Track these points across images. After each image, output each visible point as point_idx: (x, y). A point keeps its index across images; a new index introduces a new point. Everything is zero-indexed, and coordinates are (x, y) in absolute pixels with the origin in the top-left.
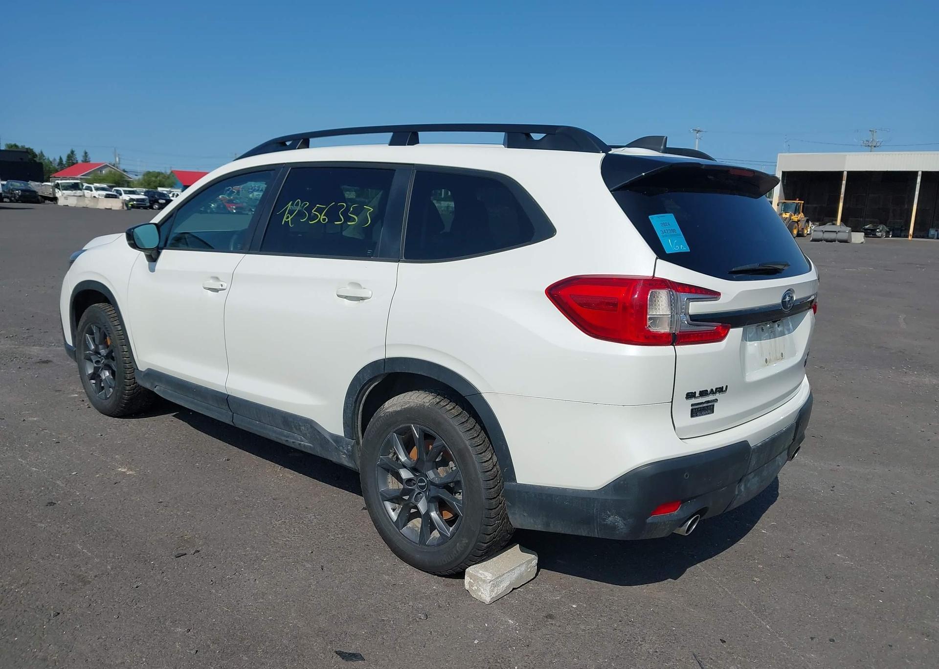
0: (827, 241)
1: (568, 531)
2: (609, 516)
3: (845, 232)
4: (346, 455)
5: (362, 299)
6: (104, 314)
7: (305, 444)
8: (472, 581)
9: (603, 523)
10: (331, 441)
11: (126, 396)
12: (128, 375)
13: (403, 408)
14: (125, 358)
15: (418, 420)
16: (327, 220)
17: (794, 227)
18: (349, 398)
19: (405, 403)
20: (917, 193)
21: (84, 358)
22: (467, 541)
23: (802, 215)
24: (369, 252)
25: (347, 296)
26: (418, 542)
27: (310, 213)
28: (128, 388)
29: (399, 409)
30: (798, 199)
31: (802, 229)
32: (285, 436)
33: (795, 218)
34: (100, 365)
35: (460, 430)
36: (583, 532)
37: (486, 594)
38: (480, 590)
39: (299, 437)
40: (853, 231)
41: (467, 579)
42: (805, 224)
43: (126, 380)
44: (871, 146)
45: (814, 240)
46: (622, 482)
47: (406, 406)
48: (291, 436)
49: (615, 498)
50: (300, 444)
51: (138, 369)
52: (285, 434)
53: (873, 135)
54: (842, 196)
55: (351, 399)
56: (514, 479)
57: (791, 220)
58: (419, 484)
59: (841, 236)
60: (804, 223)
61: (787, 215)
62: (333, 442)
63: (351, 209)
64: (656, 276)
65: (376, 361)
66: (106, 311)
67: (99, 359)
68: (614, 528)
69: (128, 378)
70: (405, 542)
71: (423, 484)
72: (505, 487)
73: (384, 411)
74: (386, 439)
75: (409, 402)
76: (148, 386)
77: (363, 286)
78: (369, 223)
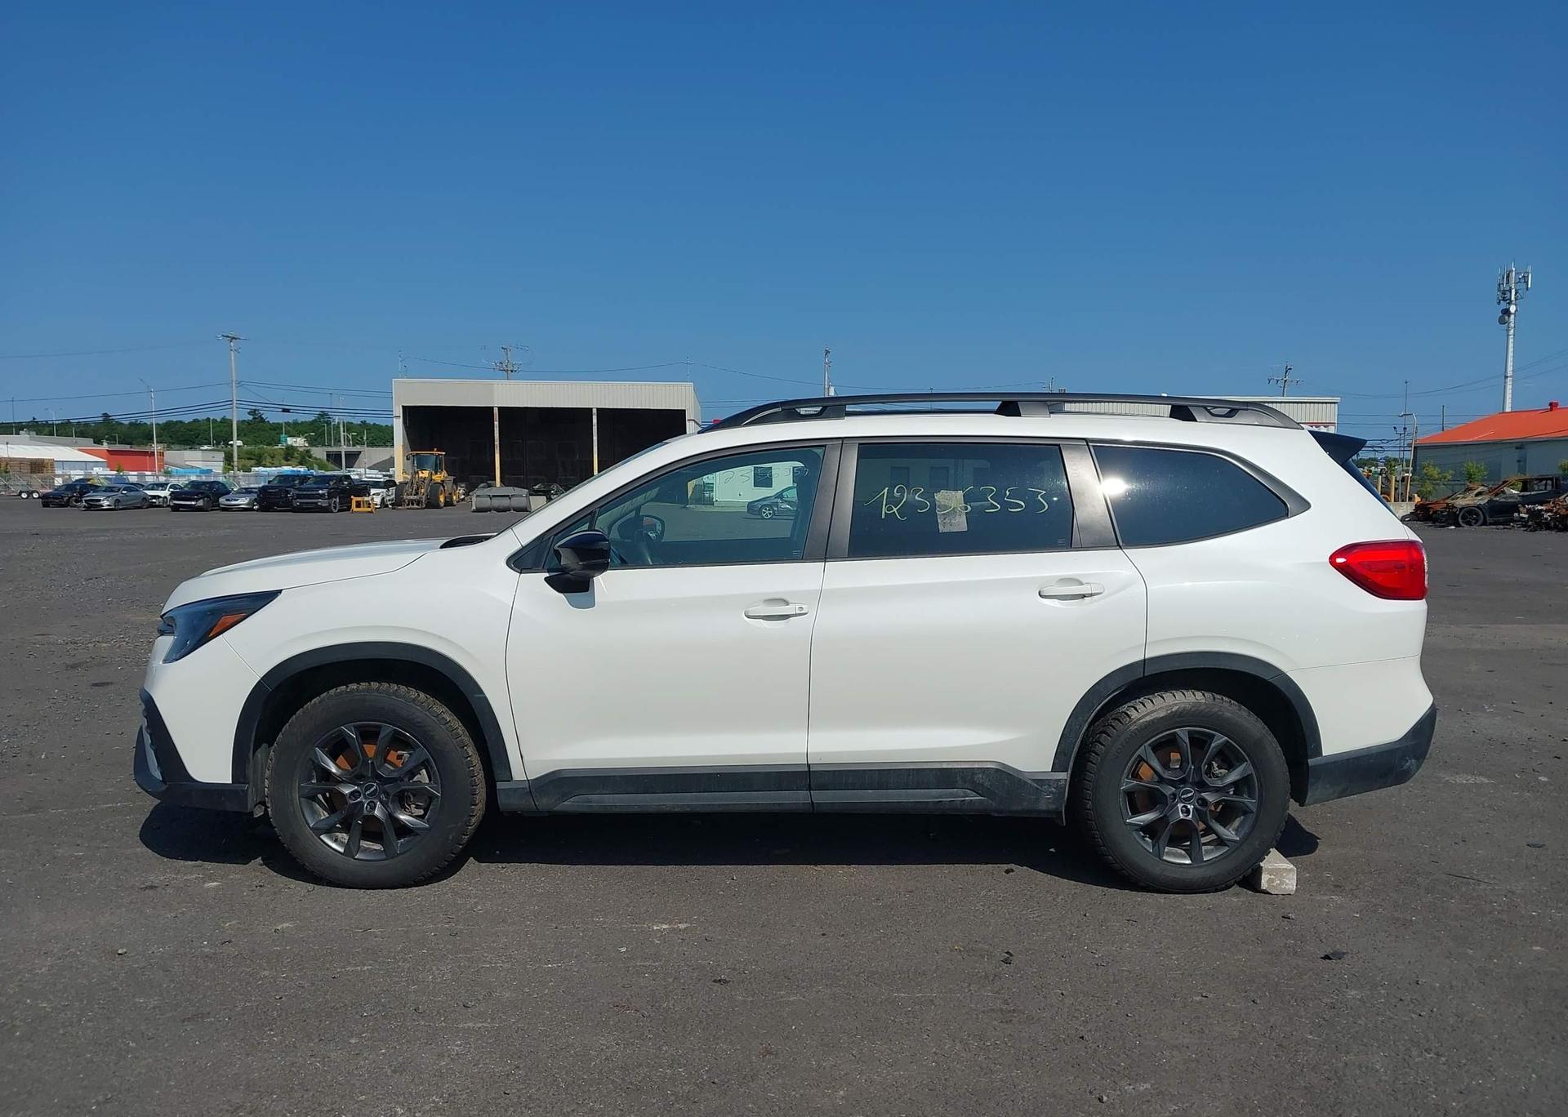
0: (498, 510)
2: (1407, 762)
3: (521, 496)
4: (1054, 794)
5: (1089, 595)
7: (969, 798)
8: (1271, 878)
9: (1401, 770)
10: (1032, 783)
15: (1190, 721)
17: (440, 492)
20: (595, 438)
21: (302, 797)
23: (444, 473)
25: (1058, 596)
26: (1190, 862)
29: (1160, 715)
30: (435, 449)
31: (450, 494)
32: (935, 797)
33: (438, 478)
34: (361, 799)
37: (1293, 885)
38: (1284, 883)
39: (961, 791)
40: (531, 495)
41: (1264, 878)
42: (452, 487)
44: (508, 371)
45: (478, 510)
47: (1172, 710)
48: (946, 794)
49: (1413, 743)
51: (511, 781)
52: (937, 793)
53: (507, 354)
54: (497, 443)
56: (1320, 753)
57: (433, 482)
58: (1182, 797)
59: (515, 502)
60: (450, 485)
61: (426, 474)
65: (1130, 665)
67: (358, 789)
70: (1172, 868)
71: (1189, 795)
72: (1310, 765)
73: (1135, 722)
74: (1135, 756)
75: (1176, 705)
76: (545, 803)
77: (1084, 582)
78: (1047, 508)
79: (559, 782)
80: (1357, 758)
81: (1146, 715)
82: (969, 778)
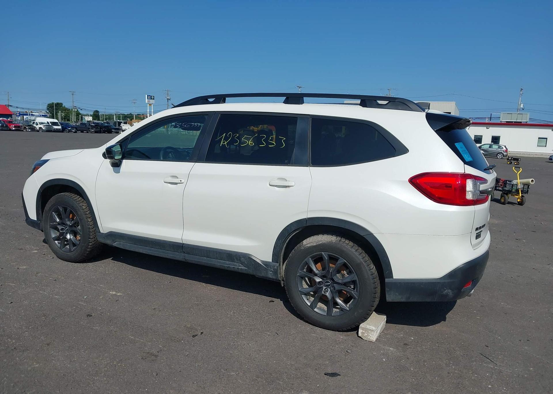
1: (420, 300)
2: (445, 290)
4: (273, 272)
5: (289, 187)
6: (72, 199)
7: (241, 267)
8: (364, 331)
9: (441, 294)
10: (263, 265)
11: (89, 249)
12: (91, 236)
13: (318, 244)
14: (89, 226)
15: (328, 250)
16: (253, 144)
18: (279, 240)
19: (319, 241)
21: (50, 227)
22: (362, 311)
24: (286, 161)
25: (276, 185)
26: (326, 315)
27: (240, 140)
28: (90, 244)
29: (315, 244)
32: (227, 264)
34: (64, 231)
35: (357, 254)
36: (428, 300)
37: (373, 337)
38: (369, 335)
39: (237, 264)
41: (360, 331)
43: (90, 239)
46: (453, 273)
47: (320, 243)
48: (231, 264)
49: (449, 281)
50: (238, 268)
51: (100, 232)
52: (227, 263)
55: (280, 241)
56: (392, 277)
58: (325, 284)
62: (264, 266)
63: (270, 138)
64: (466, 172)
65: (301, 219)
66: (72, 197)
67: (64, 227)
68: (447, 295)
69: (91, 238)
70: (317, 315)
71: (328, 284)
72: (386, 281)
73: (304, 246)
74: (304, 261)
75: (322, 241)
76: (109, 242)
77: (288, 180)
78: (284, 146)
79: (112, 235)
80: (414, 283)
81: (309, 243)
82: (239, 259)
